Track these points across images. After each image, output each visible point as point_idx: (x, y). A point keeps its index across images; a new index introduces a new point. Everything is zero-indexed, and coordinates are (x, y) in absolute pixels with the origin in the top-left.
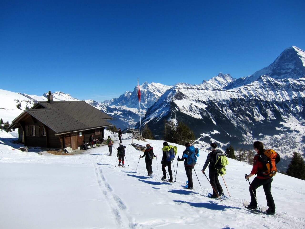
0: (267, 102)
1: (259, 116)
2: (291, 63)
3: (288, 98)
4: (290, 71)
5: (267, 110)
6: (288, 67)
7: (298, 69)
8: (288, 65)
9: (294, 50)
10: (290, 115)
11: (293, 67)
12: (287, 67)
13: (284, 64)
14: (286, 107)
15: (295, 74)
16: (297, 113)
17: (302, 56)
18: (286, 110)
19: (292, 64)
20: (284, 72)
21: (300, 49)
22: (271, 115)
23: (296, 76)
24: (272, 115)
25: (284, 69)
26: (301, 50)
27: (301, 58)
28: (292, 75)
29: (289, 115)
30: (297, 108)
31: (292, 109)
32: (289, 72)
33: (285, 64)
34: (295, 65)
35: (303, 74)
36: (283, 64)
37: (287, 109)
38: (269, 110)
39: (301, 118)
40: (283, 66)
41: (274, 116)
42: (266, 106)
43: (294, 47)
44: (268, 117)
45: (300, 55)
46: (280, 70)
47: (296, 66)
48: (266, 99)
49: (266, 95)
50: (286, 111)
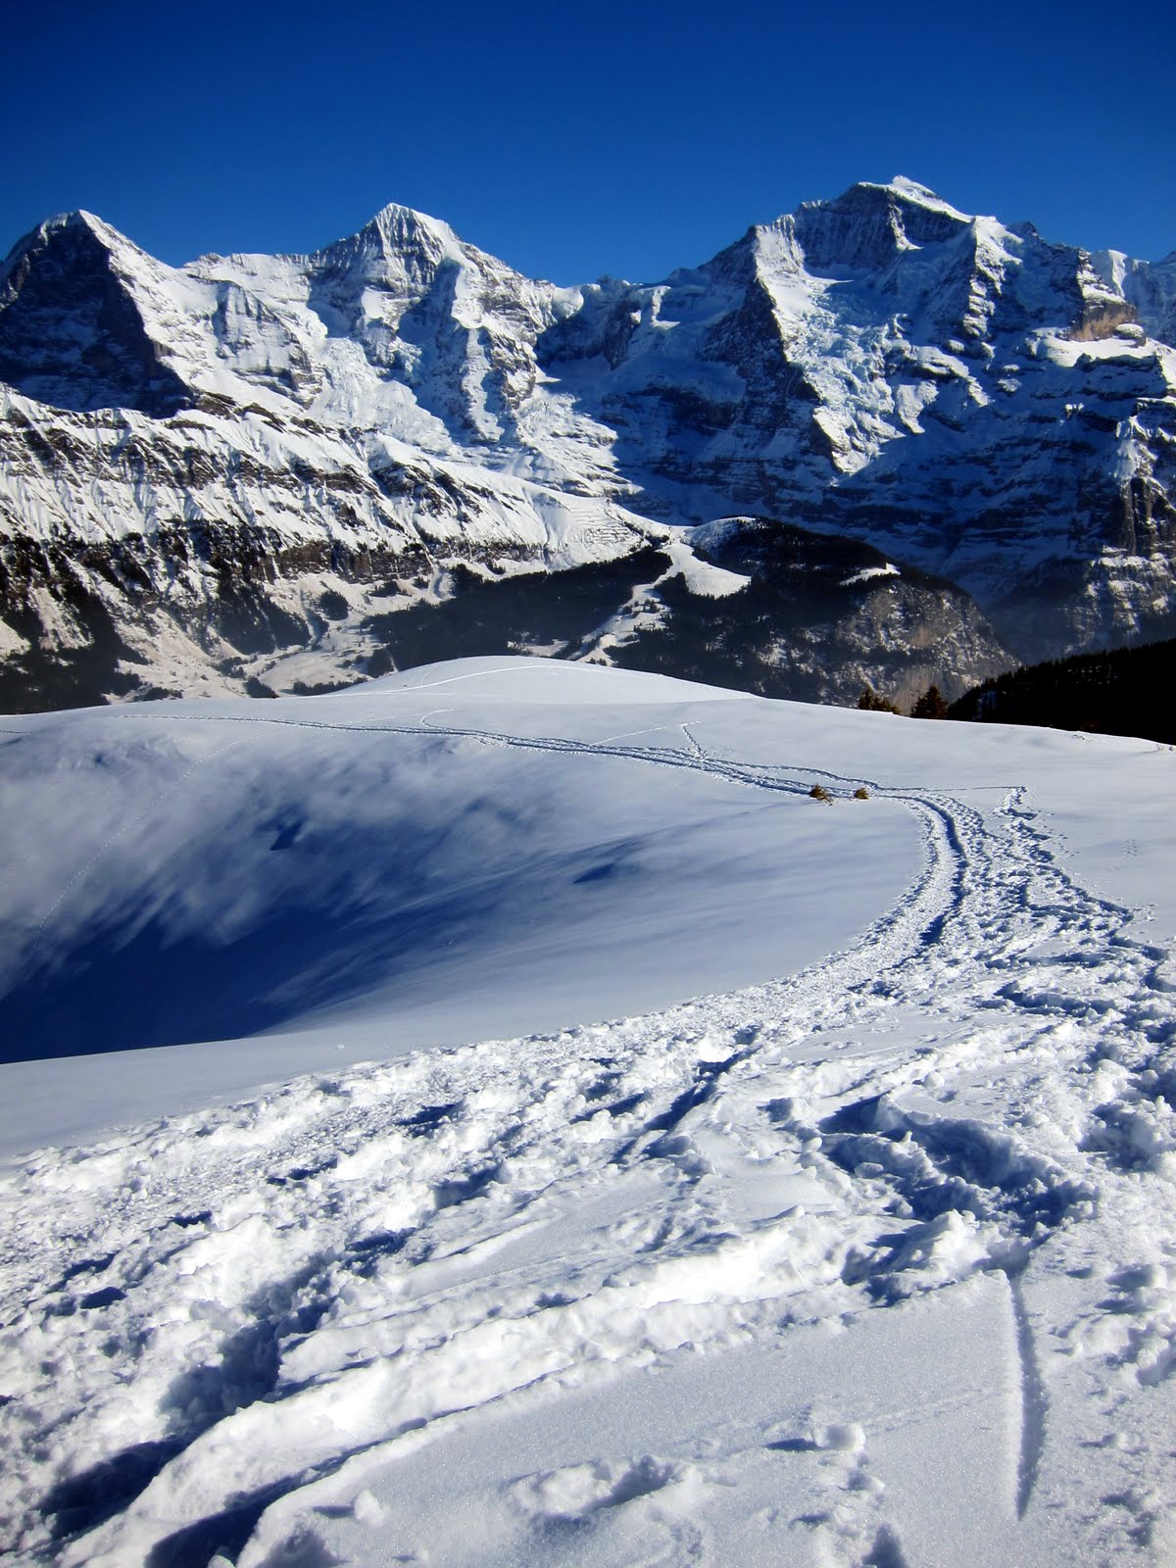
0: (24, 543)
2: (78, 312)
3: (137, 524)
4: (73, 356)
5: (35, 592)
6: (62, 334)
7: (116, 349)
8: (60, 320)
9: (89, 234)
10: (160, 617)
11: (88, 336)
12: (52, 333)
13: (34, 310)
14: (134, 574)
15: (103, 375)
16: (192, 610)
17: (135, 279)
18: (132, 589)
19: (84, 316)
20: (39, 358)
21: (122, 232)
22: (61, 623)
23: (110, 388)
24: (68, 622)
25: (36, 344)
26: (124, 238)
27: (132, 286)
28: (86, 380)
29: (152, 621)
30: (187, 578)
31: (161, 585)
32: (68, 366)
33: (44, 311)
34: (100, 327)
35: (147, 384)
36: (33, 314)
37: (139, 588)
38: (45, 590)
39: (212, 632)
40: (33, 325)
41: (77, 629)
42: (24, 570)
43: (91, 220)
44: (47, 634)
45: (127, 271)
46: (16, 347)
47: (106, 332)
48: (21, 528)
49: (16, 505)
50: (135, 599)
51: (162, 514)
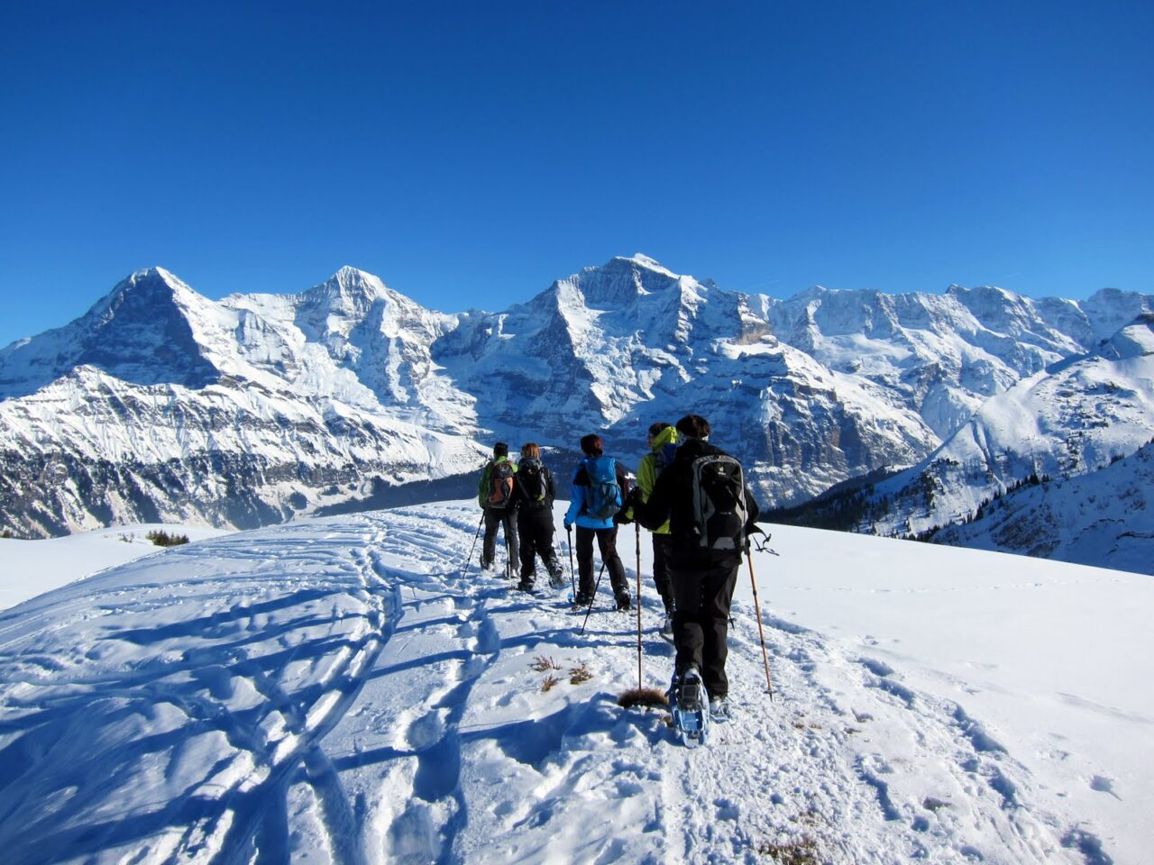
0: (104, 464)
1: (80, 519)
2: (153, 326)
3: (177, 453)
4: (148, 352)
5: (109, 494)
6: (142, 338)
7: (176, 348)
8: (141, 330)
9: (161, 281)
10: (189, 509)
11: (159, 340)
12: (136, 338)
13: (126, 324)
14: (173, 482)
15: (167, 363)
16: (209, 504)
17: (188, 307)
18: (172, 492)
19: (156, 328)
20: (127, 353)
21: (182, 280)
22: (125, 512)
23: (171, 371)
24: (129, 512)
25: (126, 345)
26: (182, 283)
27: (187, 311)
28: (156, 366)
29: (183, 511)
30: (207, 485)
31: (191, 489)
32: (145, 357)
33: (131, 326)
34: (166, 335)
35: (193, 369)
36: (125, 327)
37: (176, 491)
38: (116, 493)
39: (221, 517)
40: (124, 333)
41: (135, 516)
42: (103, 480)
43: (163, 272)
44: (115, 520)
45: (184, 303)
46: (112, 346)
47: (170, 338)
48: (102, 455)
49: (100, 441)
50: (173, 497)
51: (193, 447)
